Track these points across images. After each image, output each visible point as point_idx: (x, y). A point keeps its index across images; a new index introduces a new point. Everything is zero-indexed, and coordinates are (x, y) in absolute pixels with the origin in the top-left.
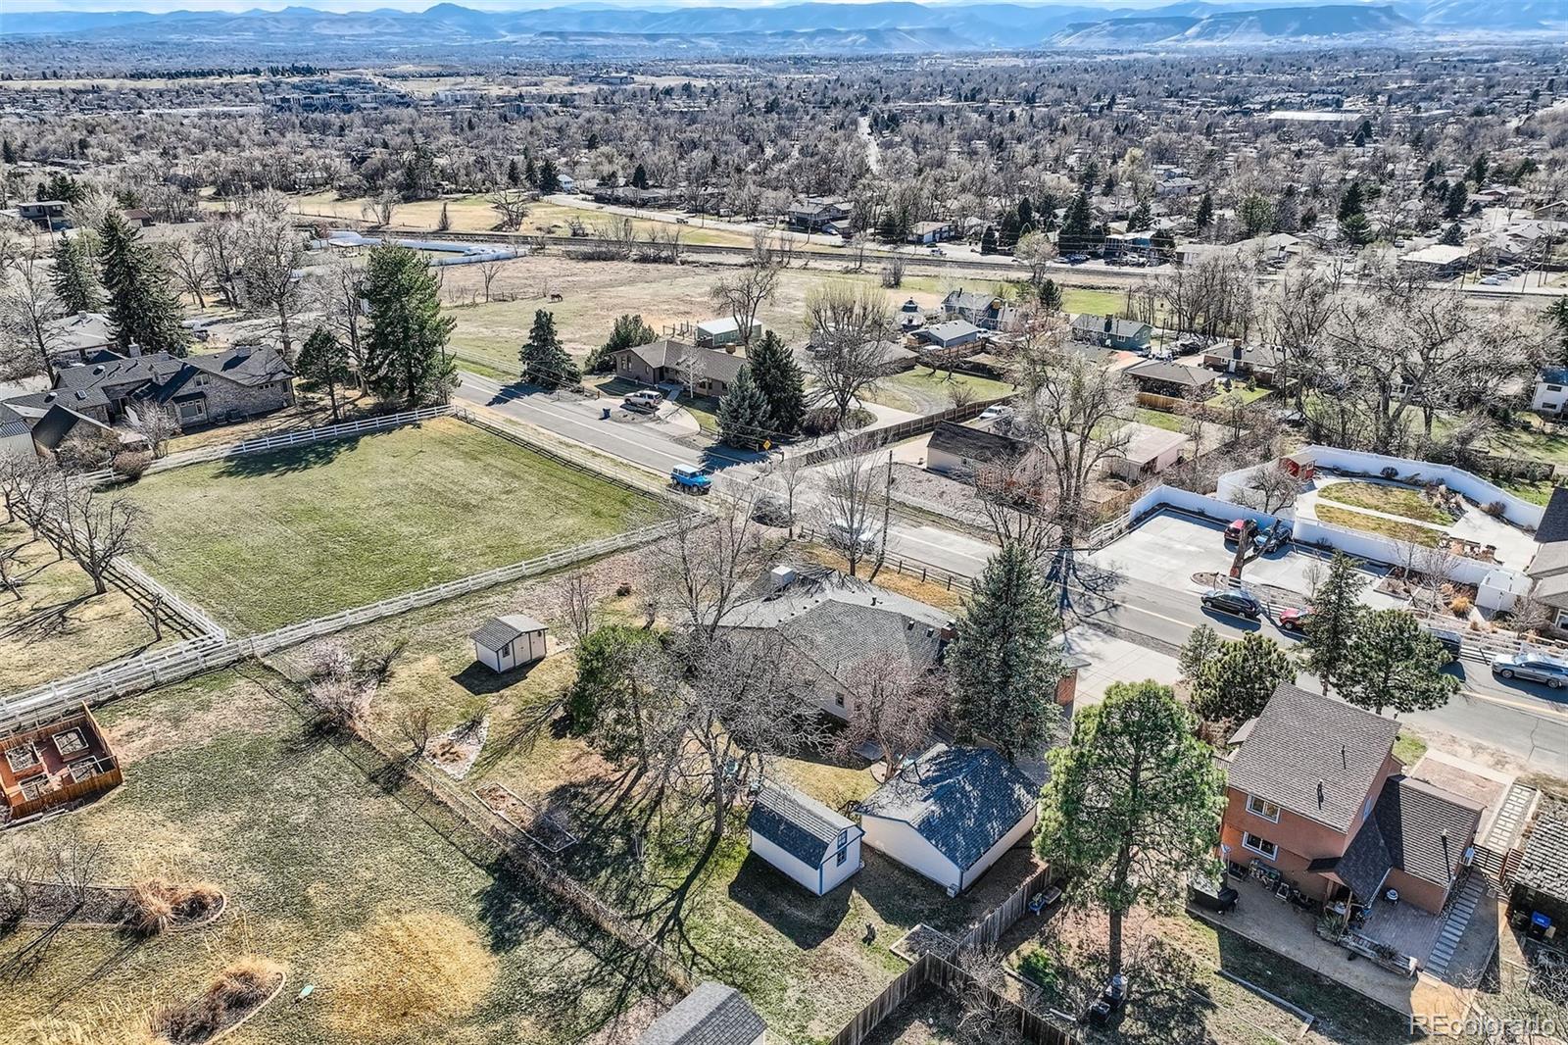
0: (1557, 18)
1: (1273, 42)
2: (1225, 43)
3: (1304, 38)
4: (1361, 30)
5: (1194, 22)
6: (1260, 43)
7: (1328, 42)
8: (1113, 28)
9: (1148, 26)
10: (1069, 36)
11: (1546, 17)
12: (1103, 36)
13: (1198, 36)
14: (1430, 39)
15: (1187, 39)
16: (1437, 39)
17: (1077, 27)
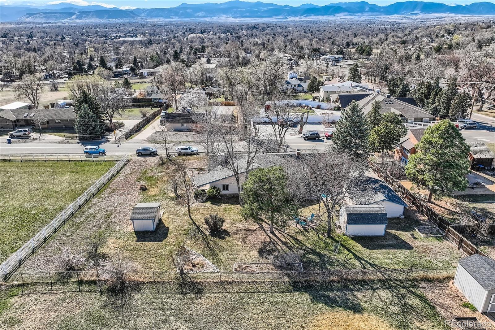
0: (173, 16)
1: (102, 21)
2: (86, 21)
3: (111, 20)
4: (126, 18)
5: (74, 14)
6: (98, 21)
7: (118, 21)
8: (44, 15)
9: (58, 15)
10: (28, 17)
11: (171, 16)
12: (41, 18)
13: (76, 18)
14: (146, 21)
15: (73, 19)
16: (147, 20)
17: (30, 15)
